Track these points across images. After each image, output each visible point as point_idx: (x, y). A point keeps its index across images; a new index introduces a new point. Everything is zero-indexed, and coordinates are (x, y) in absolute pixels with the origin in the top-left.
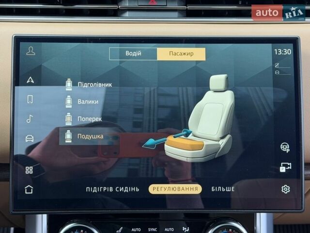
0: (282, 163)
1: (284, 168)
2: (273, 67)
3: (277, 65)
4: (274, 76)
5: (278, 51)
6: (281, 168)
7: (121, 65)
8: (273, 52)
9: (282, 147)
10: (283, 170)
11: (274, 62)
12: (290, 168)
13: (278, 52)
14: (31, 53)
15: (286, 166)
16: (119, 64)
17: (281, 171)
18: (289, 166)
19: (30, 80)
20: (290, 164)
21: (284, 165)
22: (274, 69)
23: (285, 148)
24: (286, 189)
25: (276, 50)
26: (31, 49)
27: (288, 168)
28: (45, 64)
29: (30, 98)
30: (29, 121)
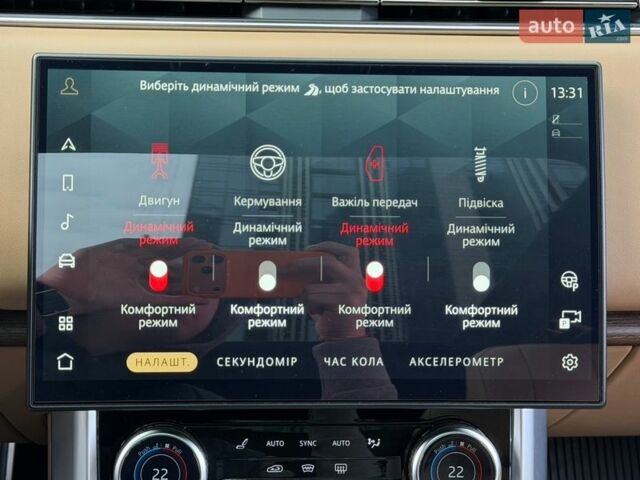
0: (564, 312)
1: (568, 320)
2: (549, 122)
3: (556, 119)
4: (551, 140)
5: (558, 91)
6: (561, 321)
7: (248, 116)
8: (550, 93)
9: (564, 280)
10: (564, 324)
11: (550, 114)
12: (580, 321)
13: (558, 94)
14: (70, 90)
15: (572, 317)
16: (244, 114)
17: (561, 327)
18: (577, 317)
19: (69, 144)
20: (580, 312)
21: (567, 316)
22: (550, 127)
23: (570, 281)
24: (570, 362)
25: (554, 89)
26: (70, 83)
27: (576, 320)
28: (98, 113)
29: (68, 181)
30: (65, 226)
